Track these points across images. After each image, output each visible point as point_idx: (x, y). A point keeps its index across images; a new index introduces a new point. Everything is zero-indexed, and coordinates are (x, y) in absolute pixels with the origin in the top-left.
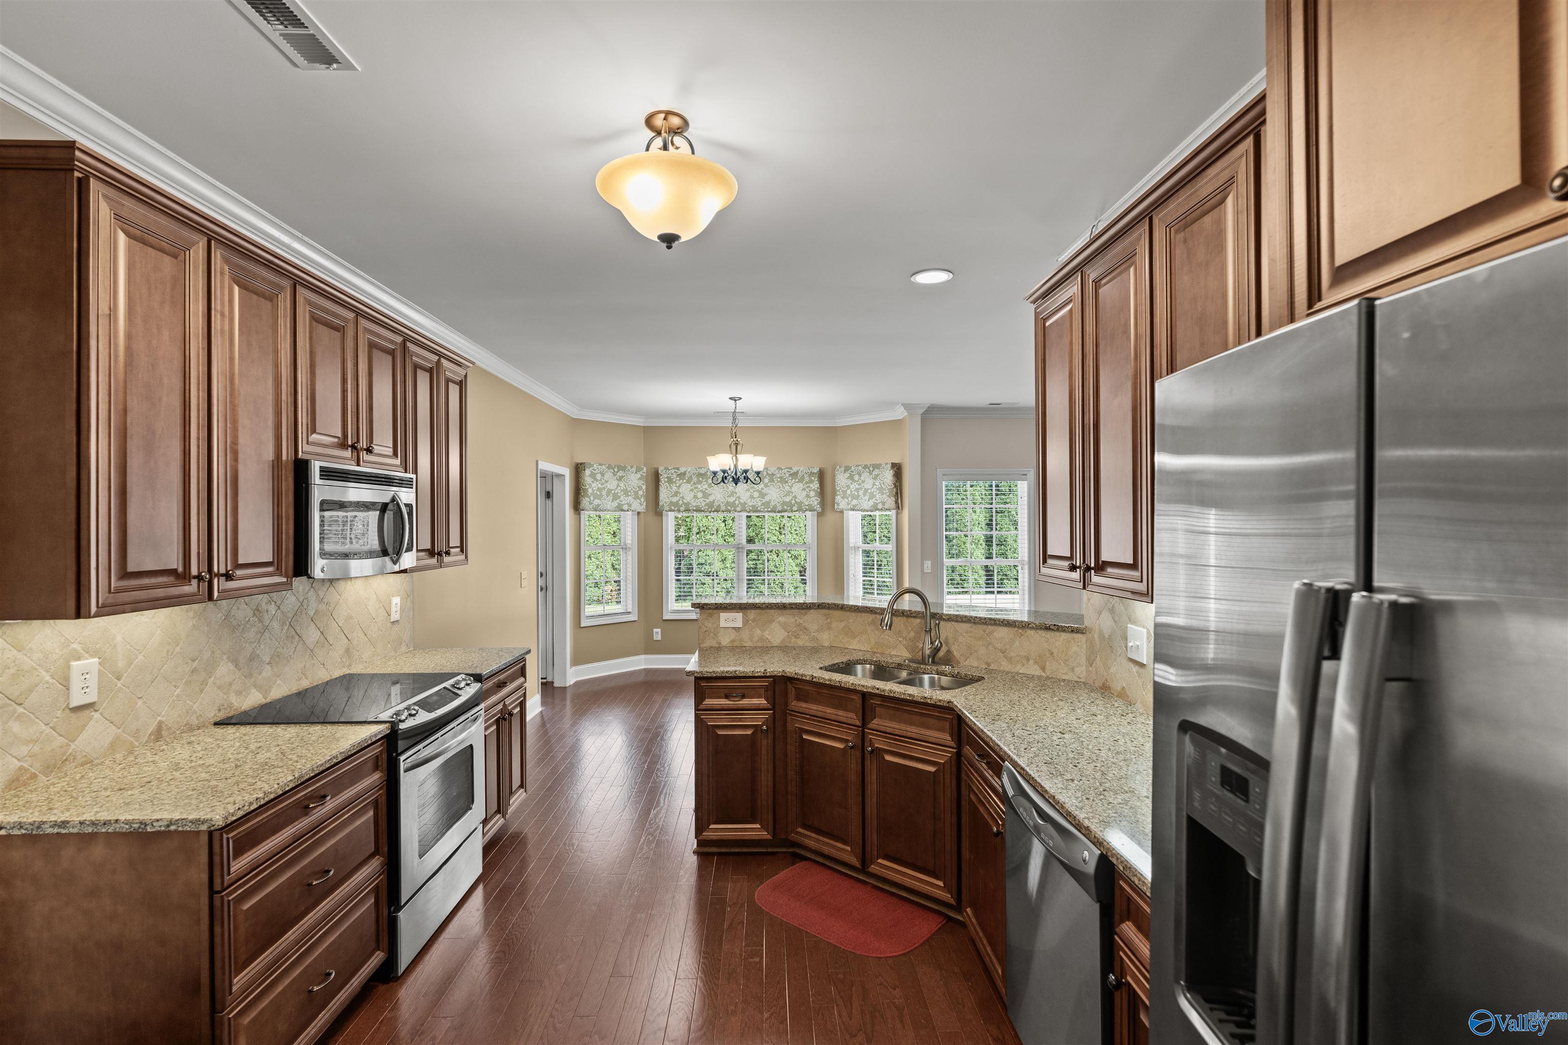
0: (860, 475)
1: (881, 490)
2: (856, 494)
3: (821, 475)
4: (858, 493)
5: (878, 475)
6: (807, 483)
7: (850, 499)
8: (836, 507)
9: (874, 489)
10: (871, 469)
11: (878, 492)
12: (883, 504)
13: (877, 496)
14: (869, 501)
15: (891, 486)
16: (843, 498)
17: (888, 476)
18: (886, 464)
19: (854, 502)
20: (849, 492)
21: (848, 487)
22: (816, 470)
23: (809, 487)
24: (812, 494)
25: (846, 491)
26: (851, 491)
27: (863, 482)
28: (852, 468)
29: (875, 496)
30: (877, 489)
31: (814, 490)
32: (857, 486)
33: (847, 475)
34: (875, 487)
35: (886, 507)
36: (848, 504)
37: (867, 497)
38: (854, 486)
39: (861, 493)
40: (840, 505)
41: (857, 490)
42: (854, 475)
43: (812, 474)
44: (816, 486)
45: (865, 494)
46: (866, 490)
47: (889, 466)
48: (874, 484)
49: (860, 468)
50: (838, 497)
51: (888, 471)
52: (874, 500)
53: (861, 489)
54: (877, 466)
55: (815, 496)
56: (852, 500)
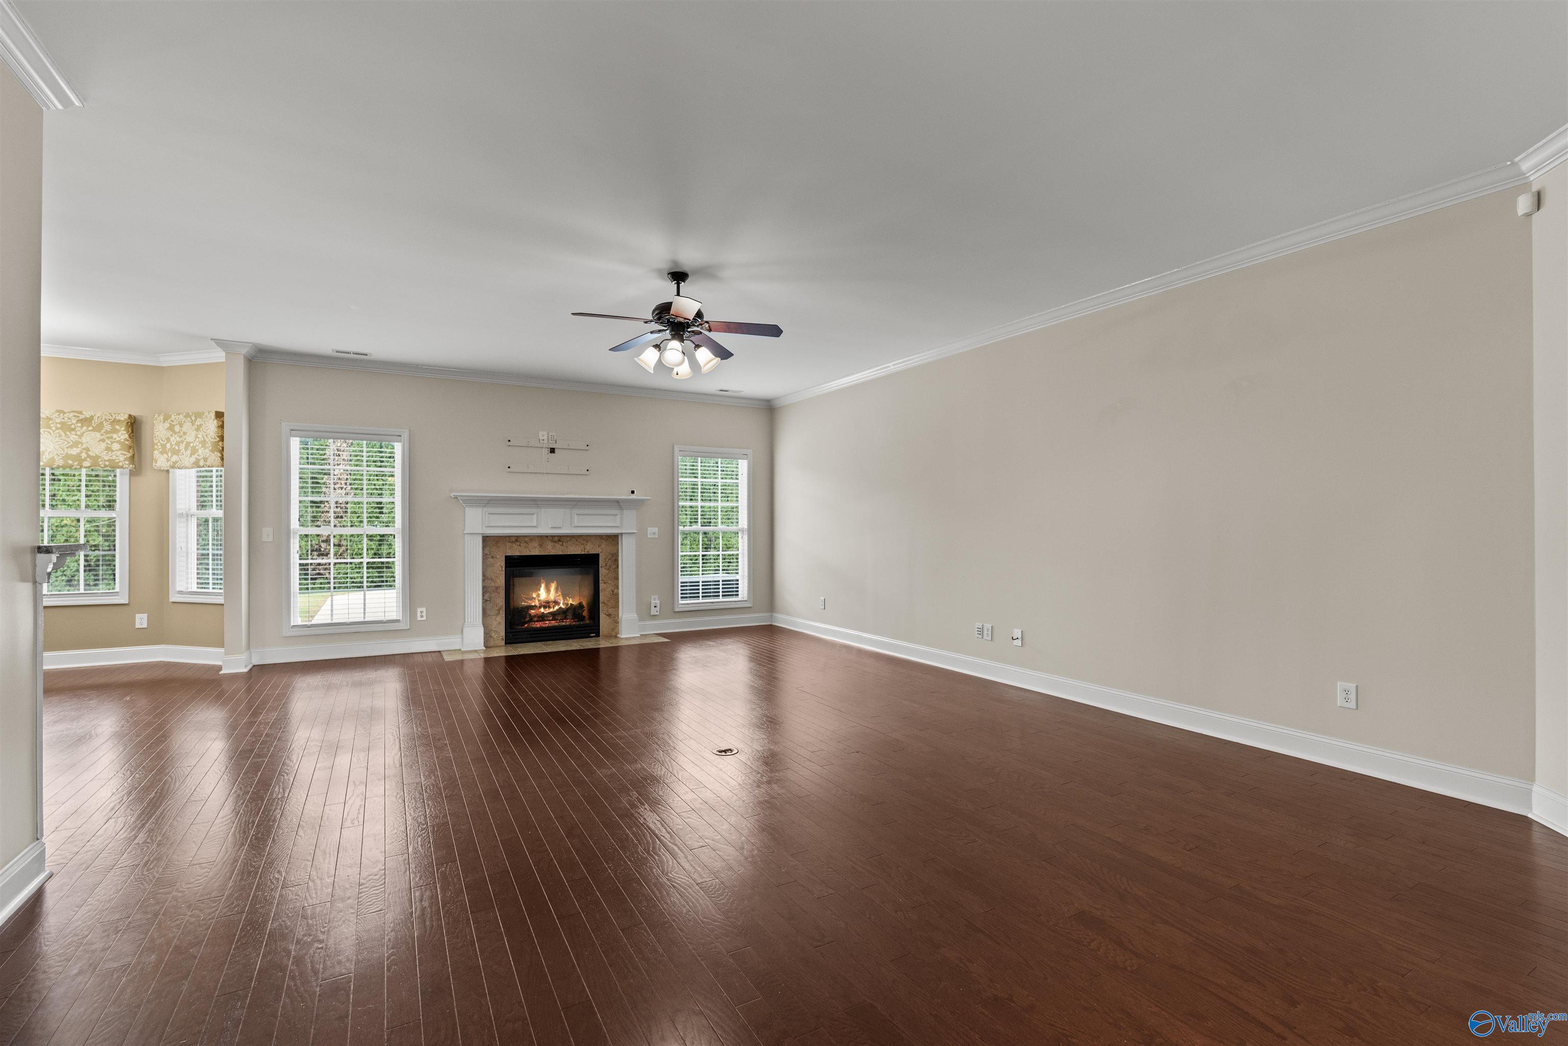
0: (181, 425)
1: (203, 443)
2: (177, 448)
3: (134, 425)
4: (179, 448)
5: (201, 425)
6: (107, 432)
7: (170, 455)
8: (154, 464)
9: (196, 443)
10: (193, 418)
11: (200, 445)
12: (205, 460)
13: (200, 451)
14: (191, 456)
15: (215, 438)
16: (162, 453)
17: (212, 425)
18: (209, 412)
19: (174, 458)
20: (168, 446)
21: (168, 439)
22: (124, 417)
23: (112, 437)
24: (116, 446)
25: (166, 444)
26: (171, 445)
27: (185, 433)
28: (173, 416)
29: (197, 451)
30: (200, 442)
31: (119, 442)
32: (178, 439)
33: (167, 425)
34: (197, 439)
35: (208, 464)
36: (168, 460)
37: (189, 452)
38: (174, 439)
39: (182, 447)
40: (158, 462)
41: (178, 443)
42: (174, 425)
43: (115, 422)
44: (122, 437)
45: (186, 449)
46: (188, 444)
47: (213, 415)
48: (196, 437)
49: (181, 416)
50: (156, 452)
51: (211, 421)
52: (196, 456)
53: (182, 442)
54: (199, 415)
55: (120, 450)
56: (172, 456)
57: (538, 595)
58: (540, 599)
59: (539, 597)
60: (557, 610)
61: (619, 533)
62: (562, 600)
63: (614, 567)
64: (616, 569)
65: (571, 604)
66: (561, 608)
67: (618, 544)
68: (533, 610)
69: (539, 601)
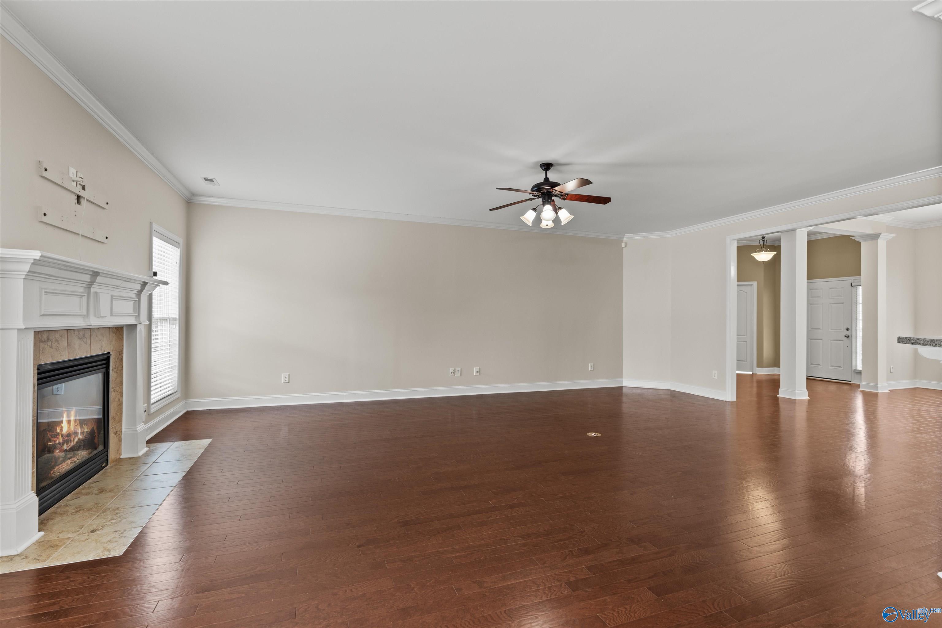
57: (61, 430)
58: (62, 433)
59: (62, 431)
60: (77, 442)
61: (124, 325)
62: (80, 430)
63: (120, 369)
64: (122, 371)
65: (86, 431)
66: (79, 439)
67: (123, 338)
68: (57, 450)
69: (62, 435)
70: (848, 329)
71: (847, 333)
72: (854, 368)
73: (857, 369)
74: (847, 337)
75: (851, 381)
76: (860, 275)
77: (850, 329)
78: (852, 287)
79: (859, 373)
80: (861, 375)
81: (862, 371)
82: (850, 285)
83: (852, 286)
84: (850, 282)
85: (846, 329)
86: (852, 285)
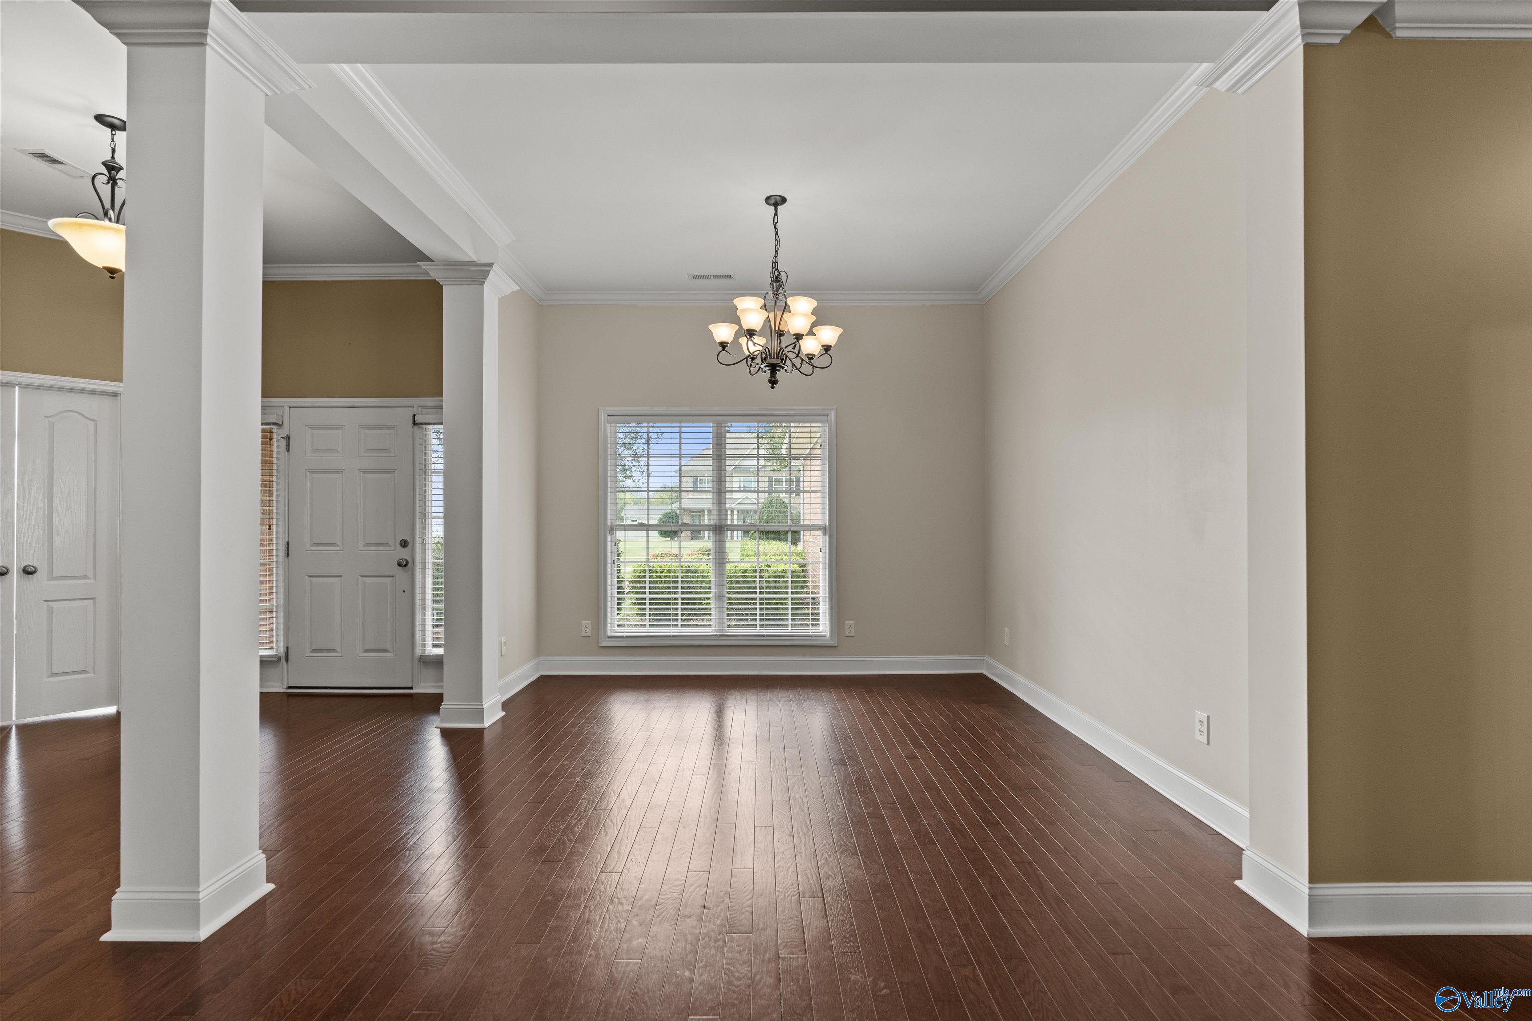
70: (404, 544)
71: (404, 554)
72: (418, 651)
73: (427, 653)
74: (403, 565)
75: (411, 688)
76: (440, 394)
77: (410, 542)
78: (416, 428)
79: (437, 663)
80: (443, 668)
81: (444, 656)
82: (411, 421)
83: (415, 423)
84: (410, 412)
85: (401, 544)
86: (415, 421)
